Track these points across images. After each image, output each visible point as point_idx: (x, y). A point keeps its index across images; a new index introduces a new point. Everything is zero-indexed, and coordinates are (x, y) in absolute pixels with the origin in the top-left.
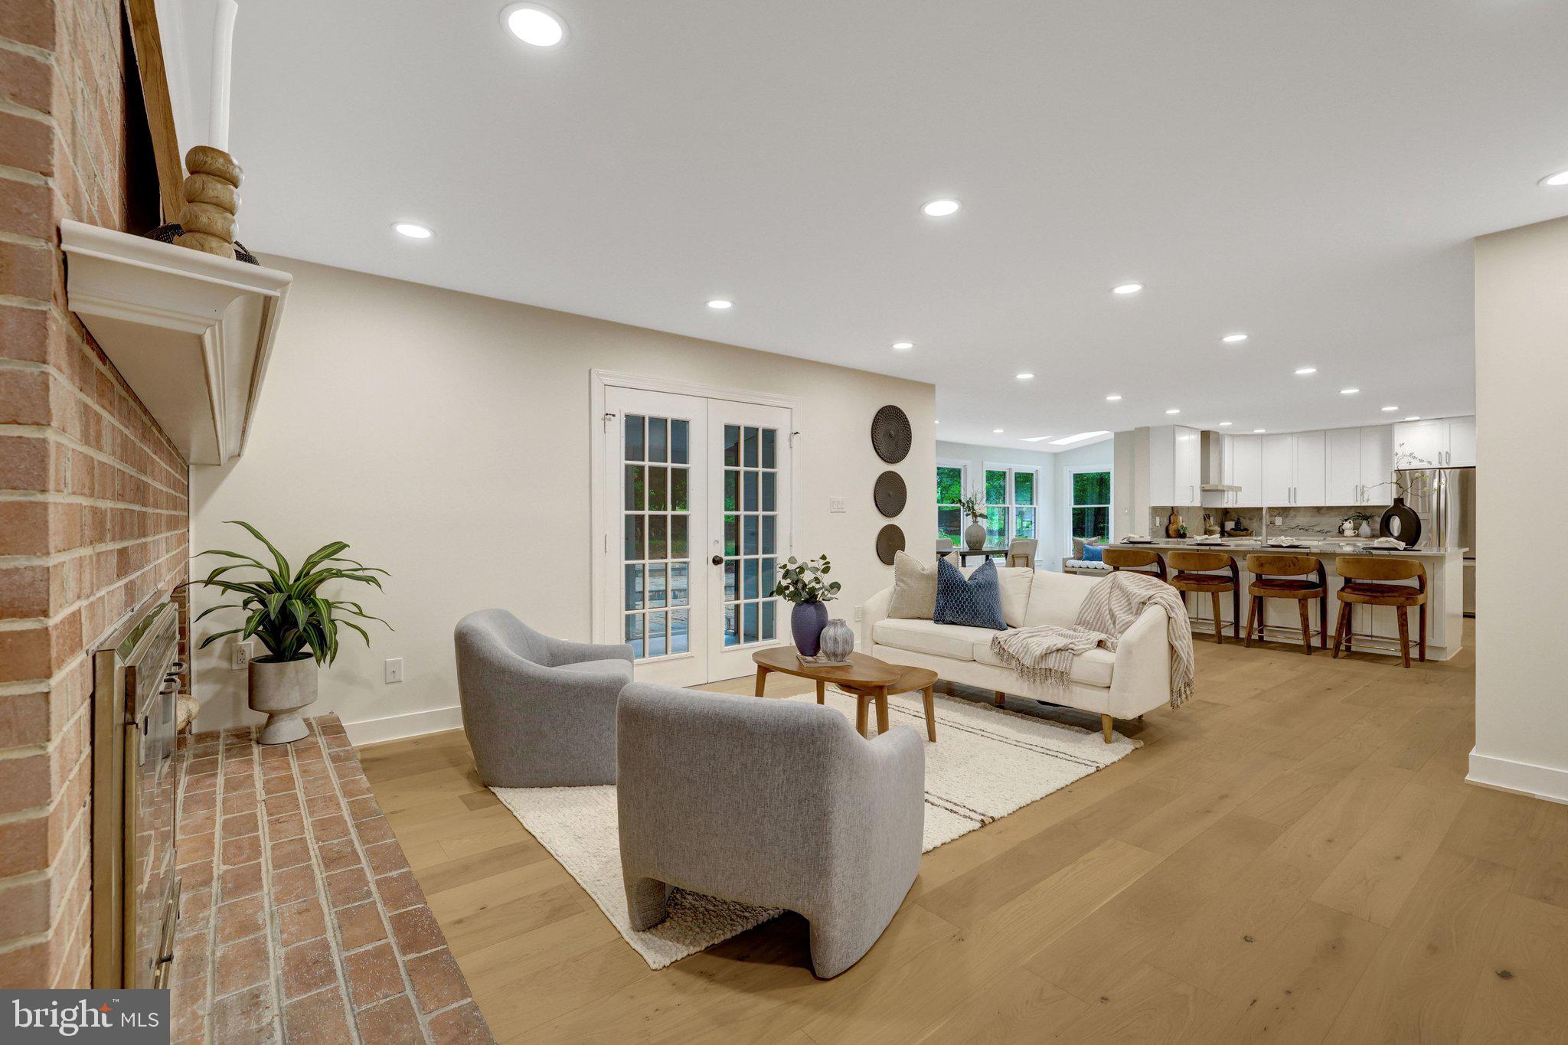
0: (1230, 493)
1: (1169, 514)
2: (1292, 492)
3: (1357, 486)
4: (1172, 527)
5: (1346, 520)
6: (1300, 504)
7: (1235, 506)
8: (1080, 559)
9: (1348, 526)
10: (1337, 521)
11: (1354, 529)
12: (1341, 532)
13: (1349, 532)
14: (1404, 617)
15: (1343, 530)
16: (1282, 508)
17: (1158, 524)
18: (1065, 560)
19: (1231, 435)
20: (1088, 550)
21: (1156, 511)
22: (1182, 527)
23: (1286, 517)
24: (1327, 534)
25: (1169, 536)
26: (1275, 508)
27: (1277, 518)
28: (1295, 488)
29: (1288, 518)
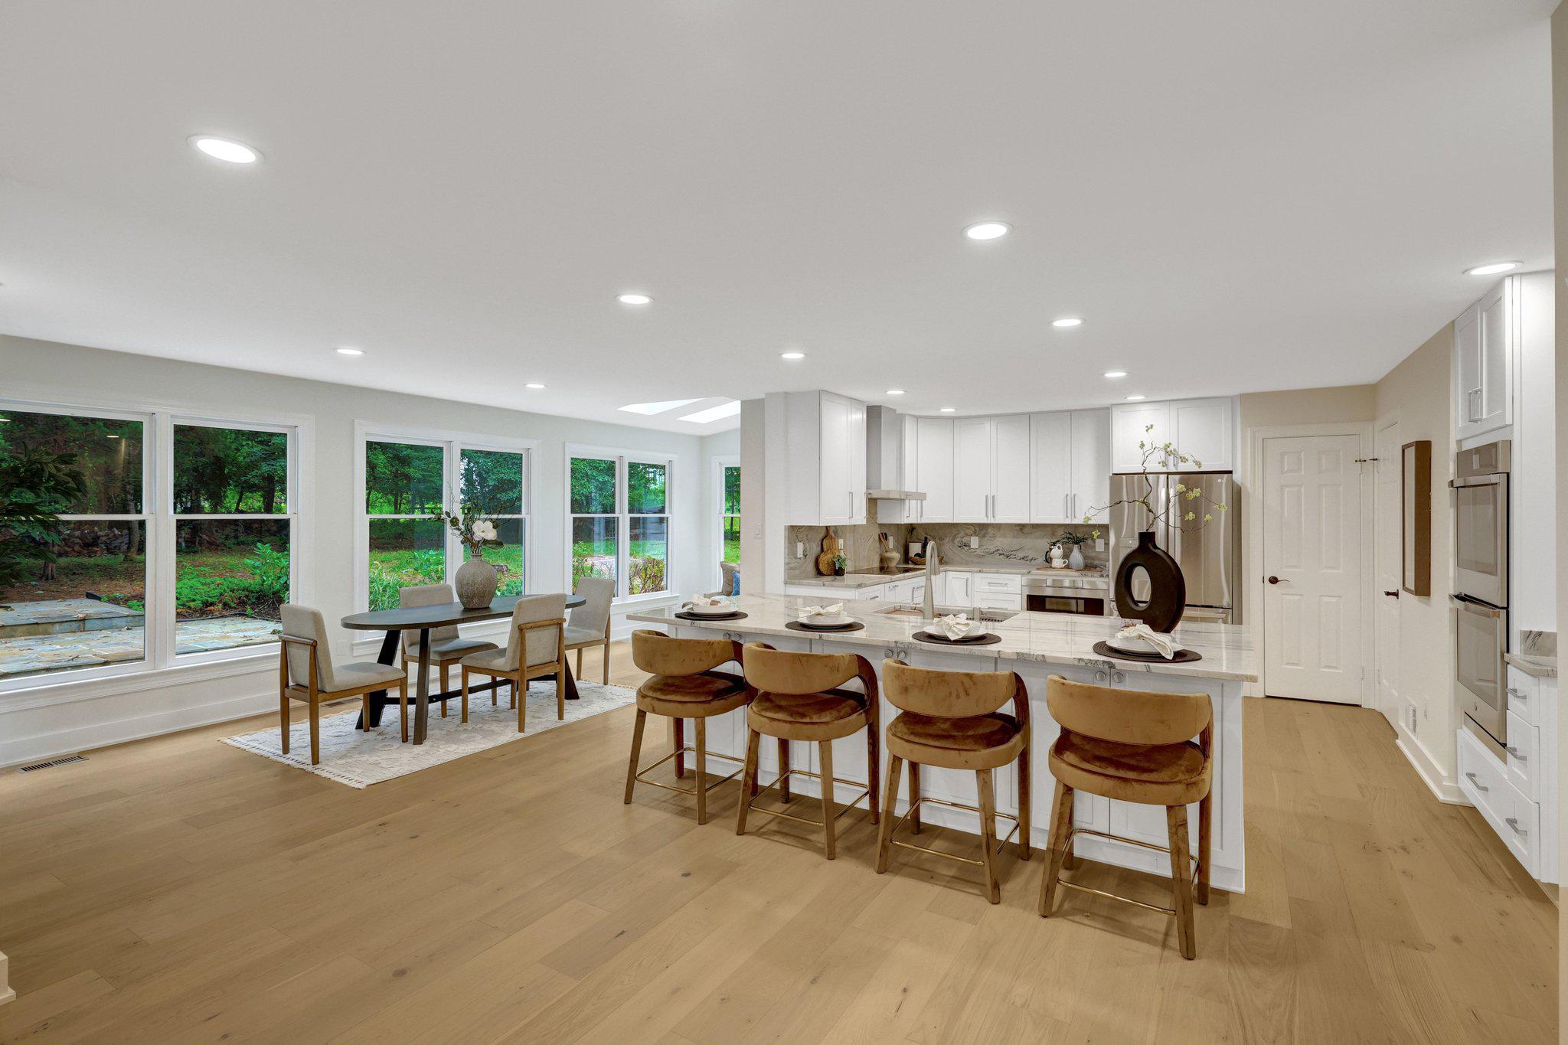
0: (913, 503)
1: (820, 537)
2: (991, 502)
3: (1067, 495)
4: (825, 559)
5: (1054, 544)
6: (1000, 519)
7: (919, 522)
8: (728, 594)
9: (1056, 552)
10: (1043, 543)
11: (1063, 558)
12: (1048, 560)
13: (1058, 562)
14: (1181, 830)
15: (1051, 559)
16: (980, 525)
17: (800, 554)
19: (915, 416)
21: (795, 532)
22: (839, 557)
23: (984, 536)
24: (1033, 562)
25: (819, 573)
26: (972, 524)
27: (972, 538)
28: (993, 497)
29: (986, 539)
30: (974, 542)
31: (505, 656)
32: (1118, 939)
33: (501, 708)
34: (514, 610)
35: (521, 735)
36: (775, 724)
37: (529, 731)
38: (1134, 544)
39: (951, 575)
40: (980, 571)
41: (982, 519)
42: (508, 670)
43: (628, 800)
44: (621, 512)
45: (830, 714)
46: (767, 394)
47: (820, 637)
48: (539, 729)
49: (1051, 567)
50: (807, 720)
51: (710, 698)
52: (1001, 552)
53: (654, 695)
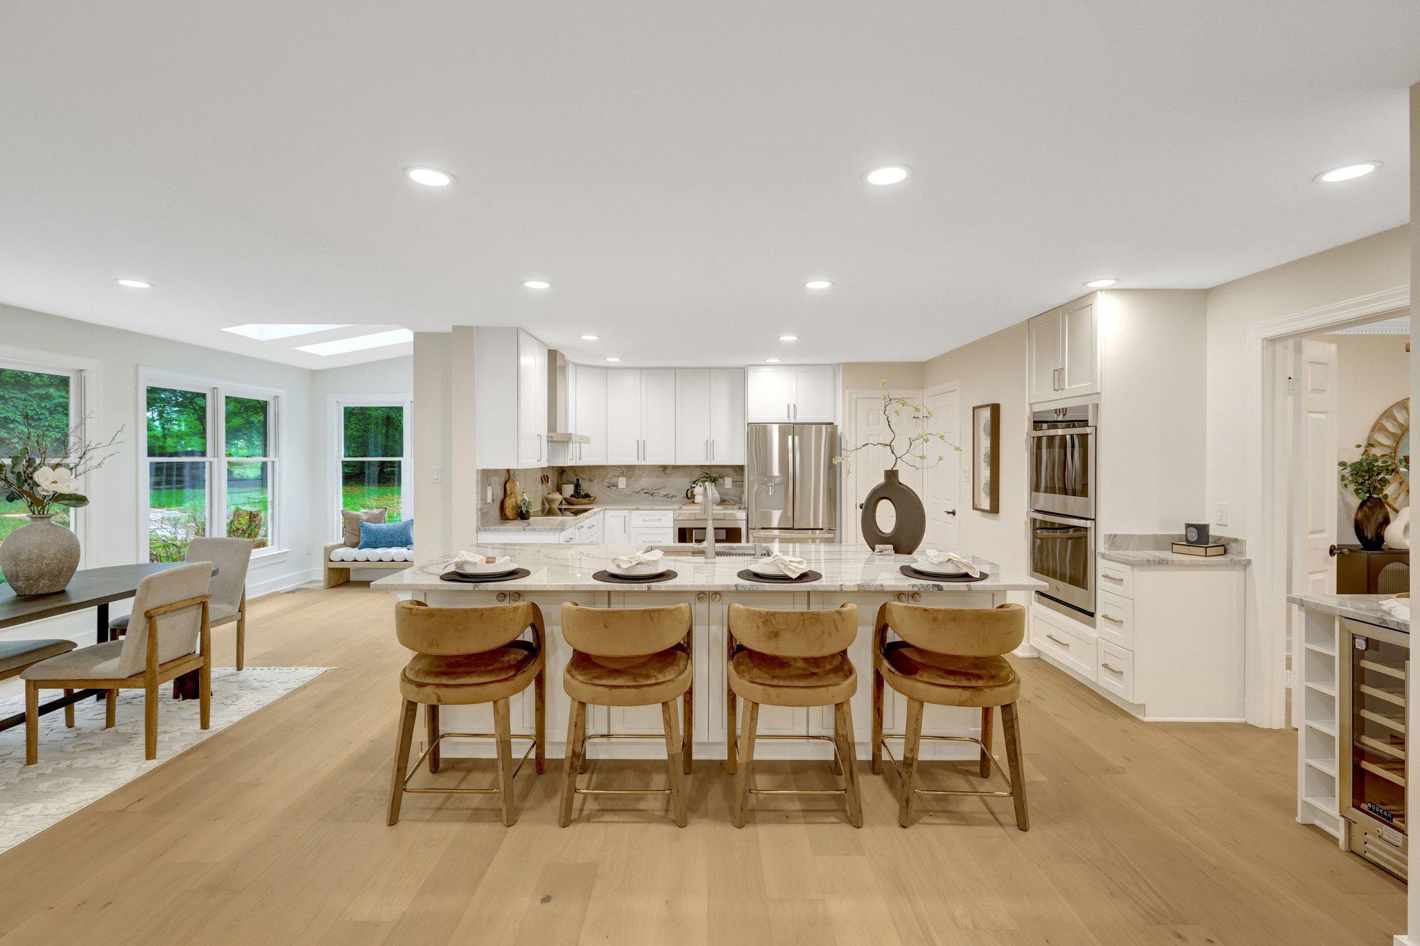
0: (575, 447)
1: (503, 480)
2: (641, 446)
3: (708, 441)
4: (510, 503)
5: (695, 483)
6: (648, 461)
7: (576, 465)
8: (354, 545)
9: (699, 489)
10: (685, 482)
12: (690, 497)
13: (700, 499)
15: (692, 496)
16: (628, 467)
17: (489, 499)
18: (328, 551)
20: (368, 531)
21: (486, 475)
22: (525, 501)
23: (630, 477)
24: (674, 499)
25: (504, 517)
26: (620, 467)
27: (620, 479)
28: (644, 441)
29: (632, 479)
30: (622, 482)
31: (119, 654)
32: (968, 828)
33: (88, 731)
34: (138, 587)
35: (153, 764)
36: (616, 691)
37: (164, 755)
38: (881, 480)
39: (609, 513)
40: (637, 509)
41: (632, 460)
42: (126, 676)
43: (393, 820)
44: (216, 455)
45: (673, 670)
46: (455, 328)
47: (649, 588)
48: (179, 748)
49: (694, 502)
50: (653, 681)
51: (513, 673)
52: (646, 491)
53: (437, 681)
